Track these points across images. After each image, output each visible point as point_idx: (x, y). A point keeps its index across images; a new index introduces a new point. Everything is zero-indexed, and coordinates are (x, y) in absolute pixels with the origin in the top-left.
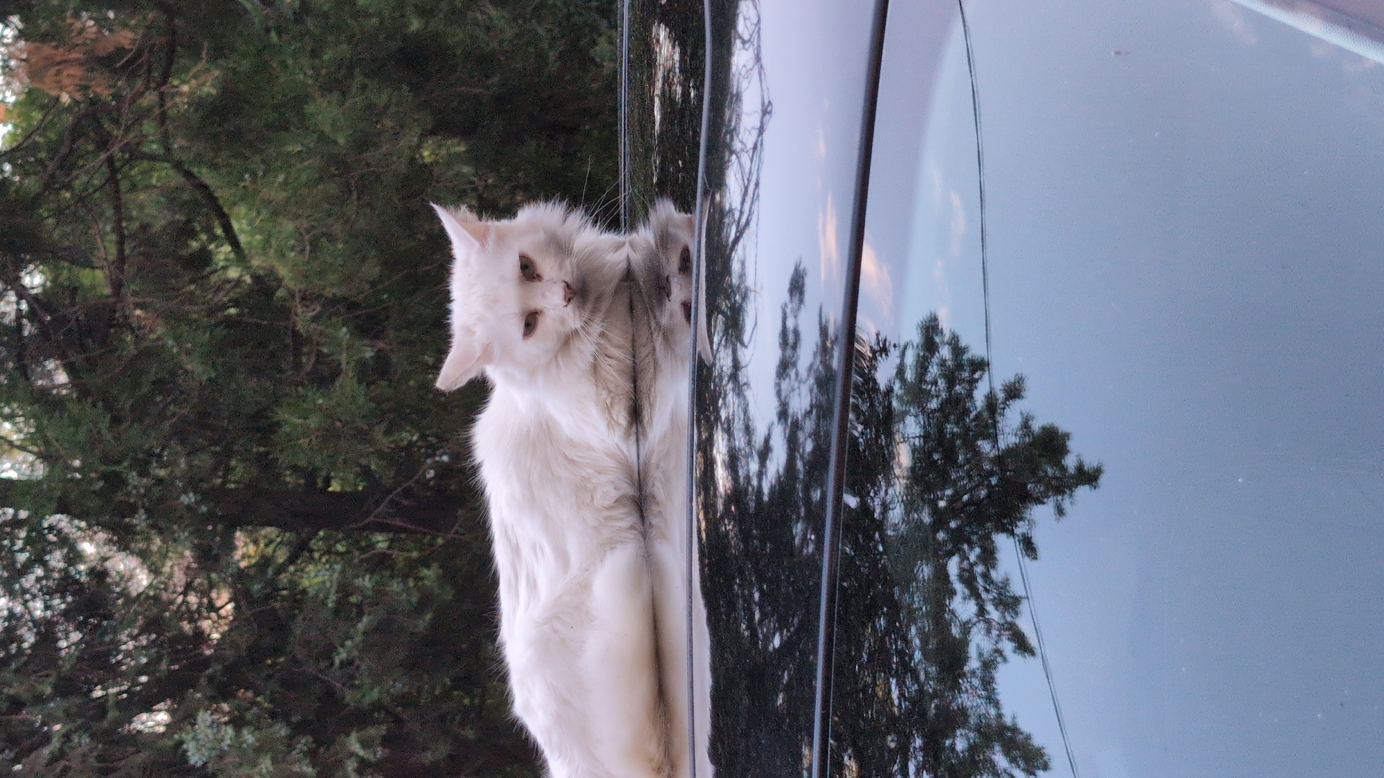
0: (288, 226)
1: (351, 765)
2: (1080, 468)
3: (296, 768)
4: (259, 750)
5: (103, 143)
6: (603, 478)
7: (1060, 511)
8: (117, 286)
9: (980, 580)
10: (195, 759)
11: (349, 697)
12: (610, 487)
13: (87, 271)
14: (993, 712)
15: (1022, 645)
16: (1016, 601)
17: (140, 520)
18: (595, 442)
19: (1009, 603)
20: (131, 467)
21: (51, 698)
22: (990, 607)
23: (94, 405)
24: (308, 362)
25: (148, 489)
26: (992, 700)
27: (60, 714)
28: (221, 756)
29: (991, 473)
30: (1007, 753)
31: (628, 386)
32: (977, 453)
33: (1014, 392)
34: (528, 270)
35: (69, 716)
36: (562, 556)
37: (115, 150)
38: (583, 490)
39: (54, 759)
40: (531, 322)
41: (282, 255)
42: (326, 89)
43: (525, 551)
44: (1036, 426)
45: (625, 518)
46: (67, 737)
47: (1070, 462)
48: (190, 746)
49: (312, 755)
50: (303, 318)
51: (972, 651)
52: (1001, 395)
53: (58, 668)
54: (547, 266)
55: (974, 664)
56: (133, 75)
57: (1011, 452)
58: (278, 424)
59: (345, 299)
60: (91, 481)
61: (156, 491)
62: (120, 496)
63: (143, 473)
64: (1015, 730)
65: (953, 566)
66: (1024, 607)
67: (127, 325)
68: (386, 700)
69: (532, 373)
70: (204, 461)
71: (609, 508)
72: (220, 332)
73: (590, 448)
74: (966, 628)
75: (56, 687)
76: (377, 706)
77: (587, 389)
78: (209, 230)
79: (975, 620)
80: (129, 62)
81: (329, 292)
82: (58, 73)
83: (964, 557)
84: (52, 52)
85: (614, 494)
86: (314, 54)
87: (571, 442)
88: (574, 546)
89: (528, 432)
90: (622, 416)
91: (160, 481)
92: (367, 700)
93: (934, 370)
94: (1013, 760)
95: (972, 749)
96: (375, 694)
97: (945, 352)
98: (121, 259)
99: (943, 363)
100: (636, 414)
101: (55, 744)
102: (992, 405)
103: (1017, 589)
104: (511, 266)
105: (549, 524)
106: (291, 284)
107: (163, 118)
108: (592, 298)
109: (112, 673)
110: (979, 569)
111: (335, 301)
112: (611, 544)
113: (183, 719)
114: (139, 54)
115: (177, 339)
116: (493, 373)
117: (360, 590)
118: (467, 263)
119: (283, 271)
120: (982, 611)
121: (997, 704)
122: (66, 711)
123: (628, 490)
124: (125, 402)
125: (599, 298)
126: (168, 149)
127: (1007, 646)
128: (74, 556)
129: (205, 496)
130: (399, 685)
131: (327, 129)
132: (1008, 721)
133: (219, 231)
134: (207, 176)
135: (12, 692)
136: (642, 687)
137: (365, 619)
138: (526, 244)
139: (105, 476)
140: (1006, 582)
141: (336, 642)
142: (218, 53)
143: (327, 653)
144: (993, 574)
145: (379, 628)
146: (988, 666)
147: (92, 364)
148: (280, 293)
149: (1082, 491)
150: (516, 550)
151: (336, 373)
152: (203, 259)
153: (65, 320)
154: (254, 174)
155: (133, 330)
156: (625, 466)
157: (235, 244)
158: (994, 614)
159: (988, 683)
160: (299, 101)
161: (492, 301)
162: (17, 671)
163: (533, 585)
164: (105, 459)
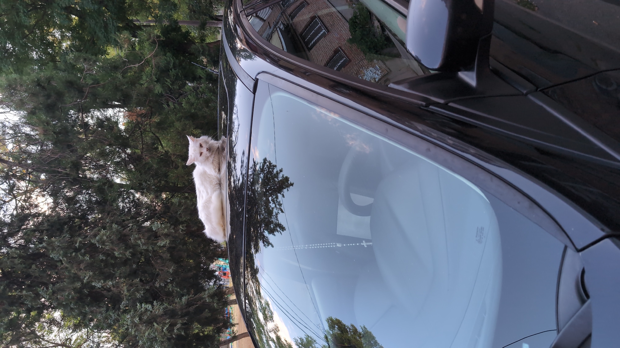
0: (171, 143)
1: (180, 230)
2: (291, 183)
3: (171, 231)
4: (165, 228)
5: (140, 128)
6: (214, 180)
7: (288, 190)
8: (142, 152)
9: (275, 201)
10: (154, 229)
11: (180, 219)
12: (215, 182)
13: (137, 150)
14: (277, 222)
15: (282, 212)
16: (281, 204)
17: (145, 191)
18: (213, 175)
19: (280, 205)
20: (144, 182)
21: (130, 220)
22: (277, 205)
23: (137, 172)
24: (174, 165)
25: (146, 185)
26: (277, 220)
27: (131, 222)
28: (159, 229)
29: (277, 184)
30: (279, 228)
31: (218, 166)
32: (275, 180)
33: (281, 171)
34: (201, 146)
35: (133, 223)
36: (207, 193)
37: (142, 130)
38: (211, 182)
39: (130, 230)
40: (201, 154)
41: (169, 147)
42: (177, 121)
43: (201, 192)
44: (284, 176)
45: (218, 187)
46: (132, 226)
47: (289, 182)
48: (153, 227)
49: (174, 229)
50: (173, 158)
51: (274, 212)
52: (279, 171)
53: (131, 215)
54: (204, 145)
55: (274, 214)
56: (145, 117)
57: (281, 180)
58: (169, 175)
59: (180, 155)
60: (137, 184)
61: (148, 186)
62: (142, 187)
63: (146, 183)
64: (281, 224)
65: (270, 198)
66: (282, 205)
67: (143, 158)
68: (186, 220)
69: (202, 163)
70: (156, 181)
71: (215, 185)
72: (159, 160)
73: (212, 175)
74: (273, 208)
75: (131, 218)
76: (185, 221)
77: (212, 166)
78: (158, 144)
79: (274, 207)
80: (144, 116)
81: (177, 154)
82: (132, 117)
83: (272, 197)
84: (131, 113)
85: (216, 183)
86: (176, 115)
87: (209, 175)
88: (209, 191)
89: (202, 173)
90: (217, 170)
91: (148, 184)
92: (183, 220)
93: (266, 166)
94: (280, 229)
95: (274, 227)
96: (185, 219)
97: (268, 164)
98: (143, 148)
99: (267, 165)
100: (219, 170)
101: (130, 227)
102: (277, 173)
103: (281, 202)
104: (198, 145)
105: (205, 187)
106: (171, 152)
107: (150, 125)
108: (211, 151)
109: (141, 215)
110: (275, 199)
111: (178, 155)
112: (215, 191)
113: (152, 223)
114: (146, 114)
115: (152, 161)
116: (196, 163)
117: (182, 202)
118: (191, 145)
119: (169, 150)
120: (276, 206)
121: (278, 221)
122: (132, 222)
123: (218, 182)
124: (143, 171)
125: (213, 151)
126: (151, 130)
127: (280, 211)
128: (134, 196)
129: (156, 187)
130: (189, 217)
131: (177, 127)
132: (280, 223)
133: (159, 144)
134: (158, 135)
135: (123, 219)
136: (220, 214)
137: (183, 207)
138: (201, 142)
139: (139, 183)
140: (280, 201)
141: (178, 211)
142: (160, 115)
143: (177, 212)
144: (278, 200)
145: (185, 209)
146: (277, 214)
147: (137, 165)
148: (169, 154)
149: (291, 187)
150: (200, 192)
151: (178, 167)
152: (157, 148)
153: (133, 157)
154: (165, 135)
155: (144, 159)
156: (217, 178)
157: (162, 145)
158: (278, 207)
159: (277, 217)
160: (173, 122)
161: (195, 150)
162: (124, 215)
163: (202, 197)
164: (139, 180)
